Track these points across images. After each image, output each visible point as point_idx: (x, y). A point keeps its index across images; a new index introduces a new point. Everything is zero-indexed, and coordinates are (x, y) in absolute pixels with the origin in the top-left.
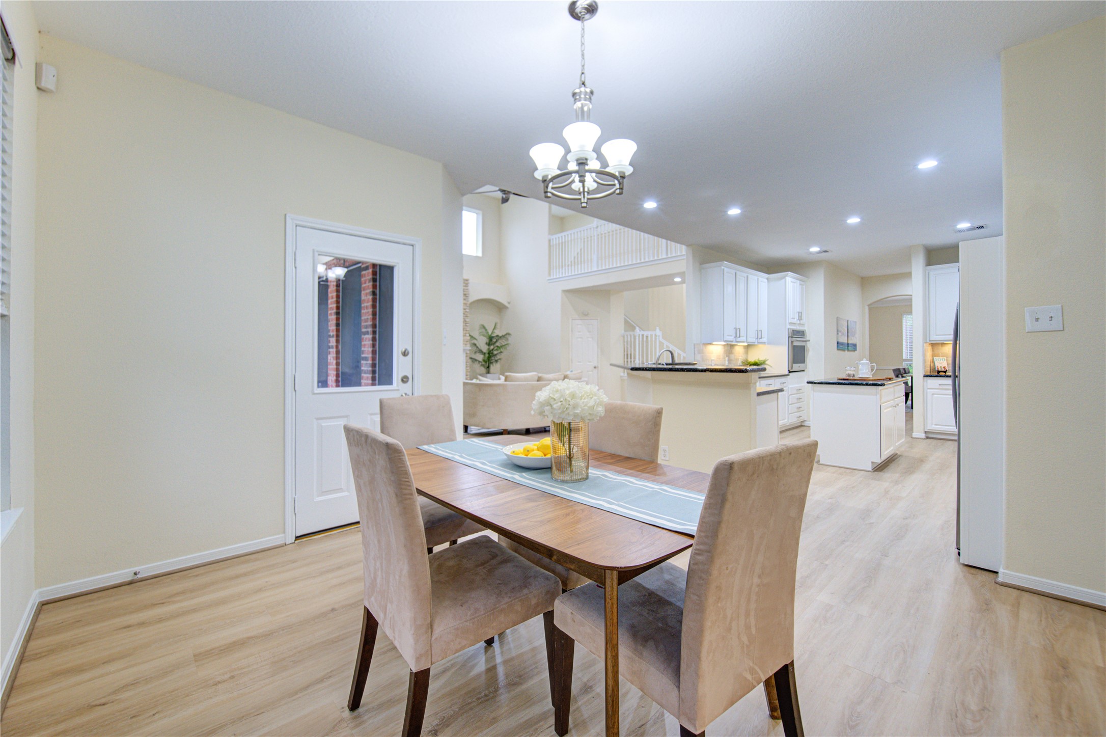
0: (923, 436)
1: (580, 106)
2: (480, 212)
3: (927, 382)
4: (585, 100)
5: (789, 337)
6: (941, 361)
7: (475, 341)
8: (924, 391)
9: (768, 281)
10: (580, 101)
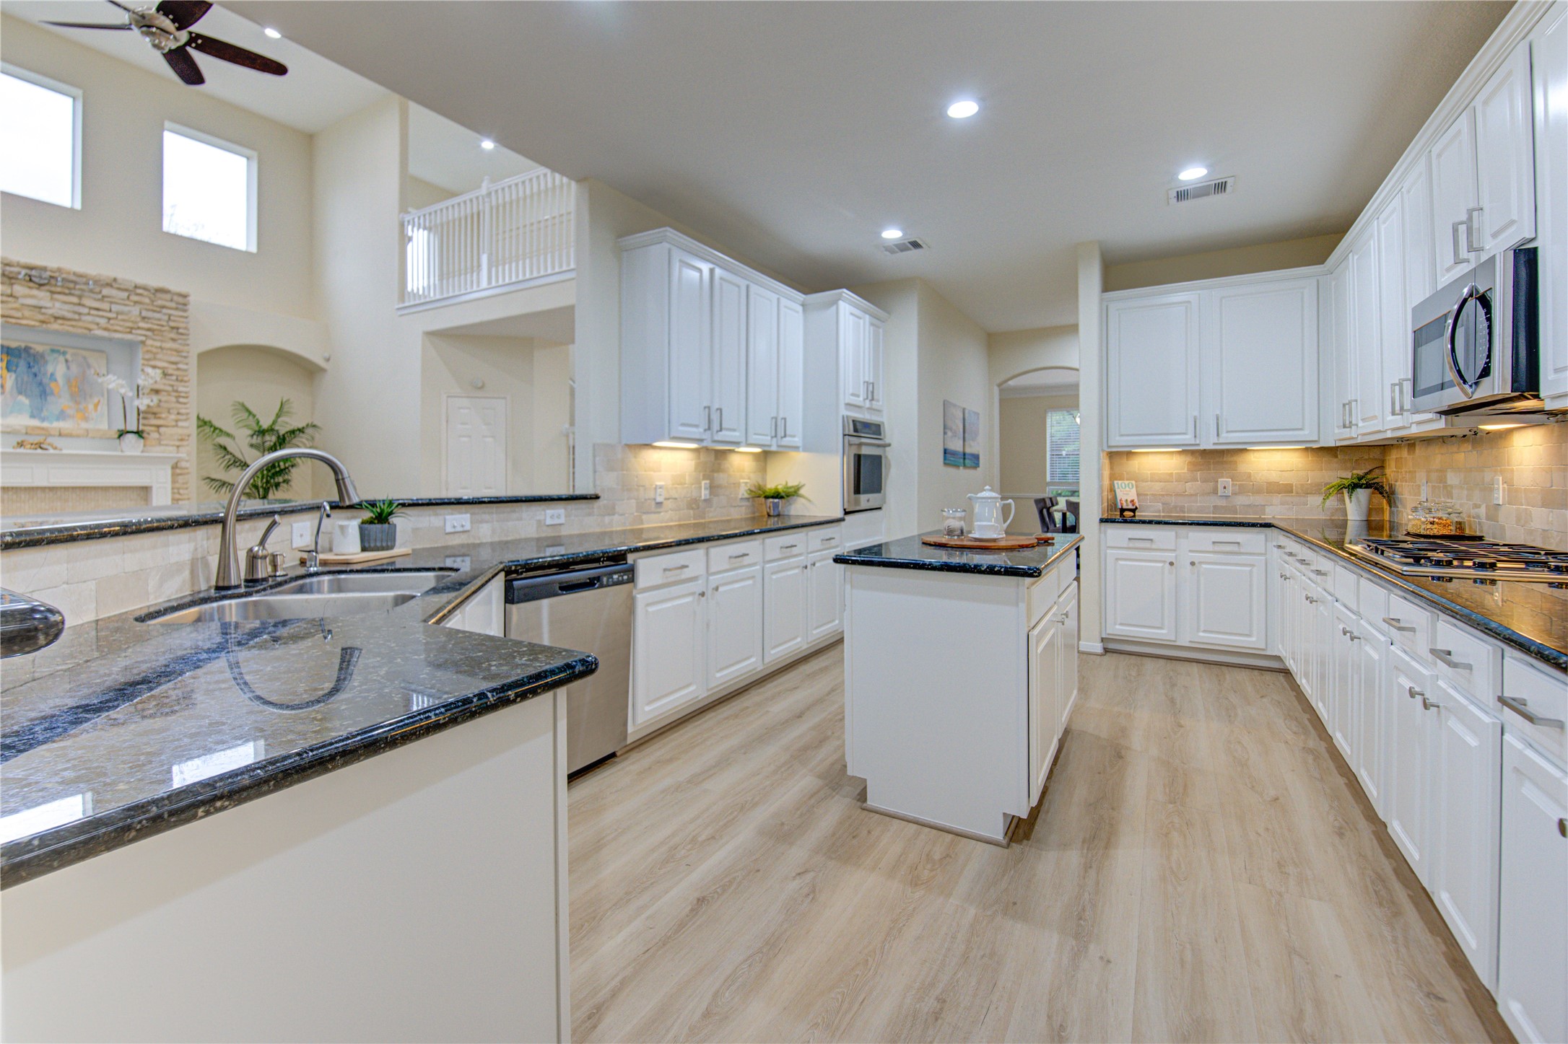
0: (1098, 648)
2: (254, 154)
3: (1105, 533)
5: (844, 435)
6: (1127, 489)
7: (223, 440)
8: (1100, 551)
9: (804, 311)
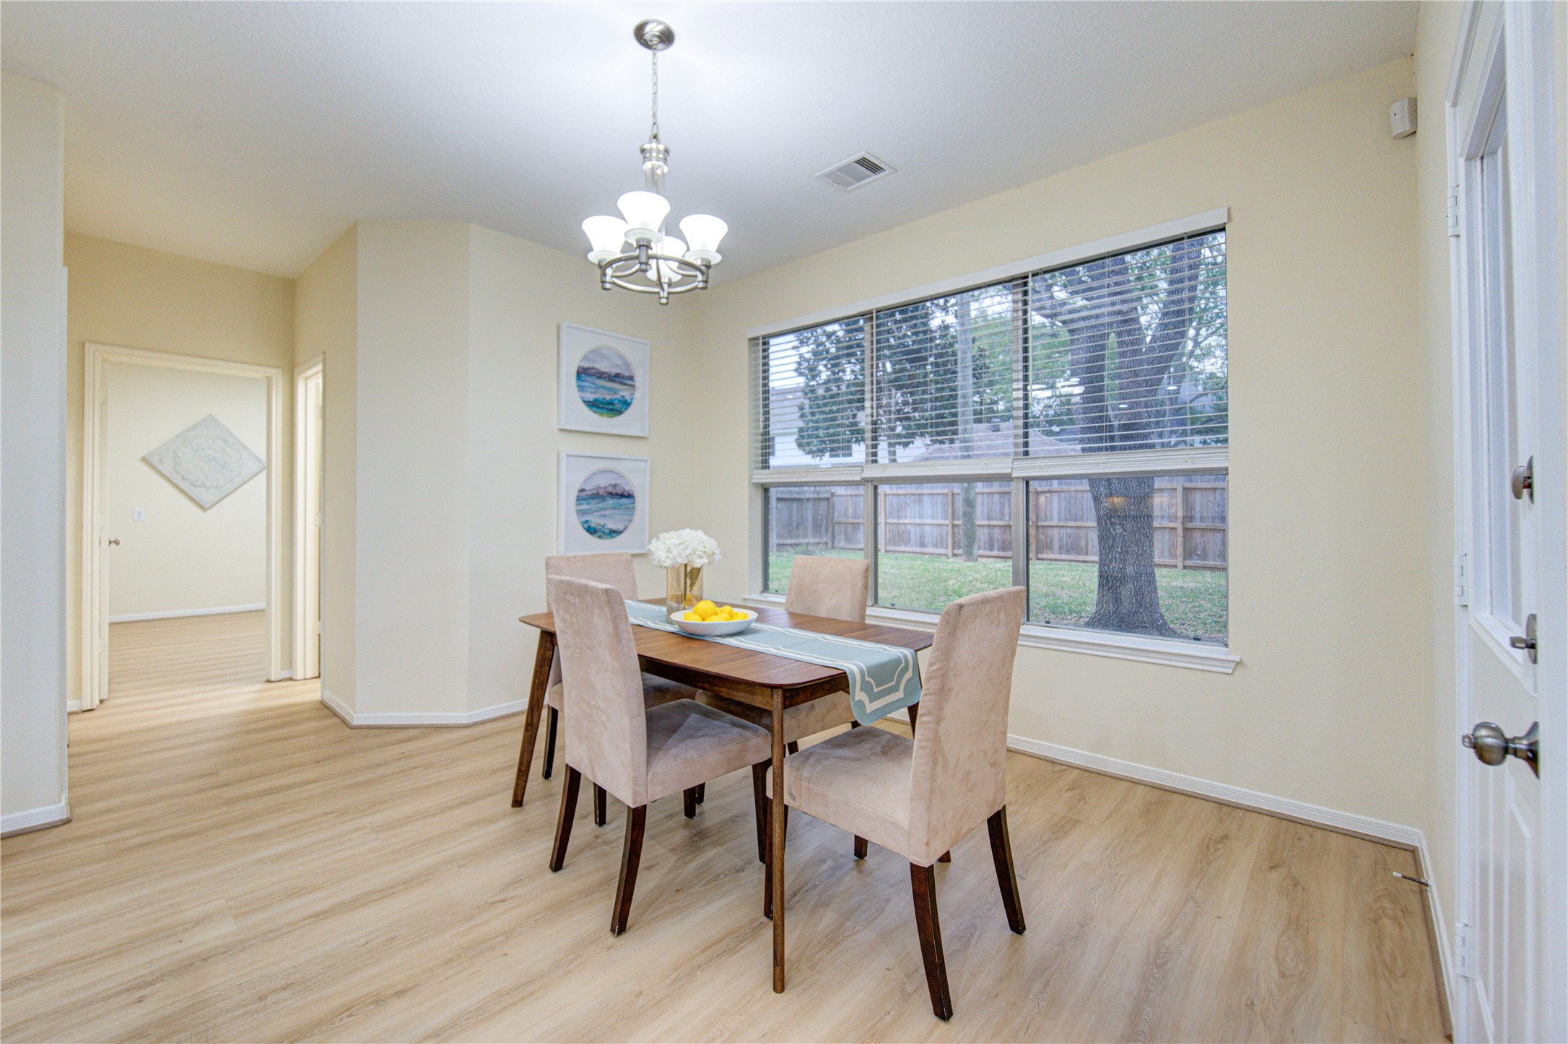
1: (650, 166)
4: (658, 159)
10: (650, 160)
